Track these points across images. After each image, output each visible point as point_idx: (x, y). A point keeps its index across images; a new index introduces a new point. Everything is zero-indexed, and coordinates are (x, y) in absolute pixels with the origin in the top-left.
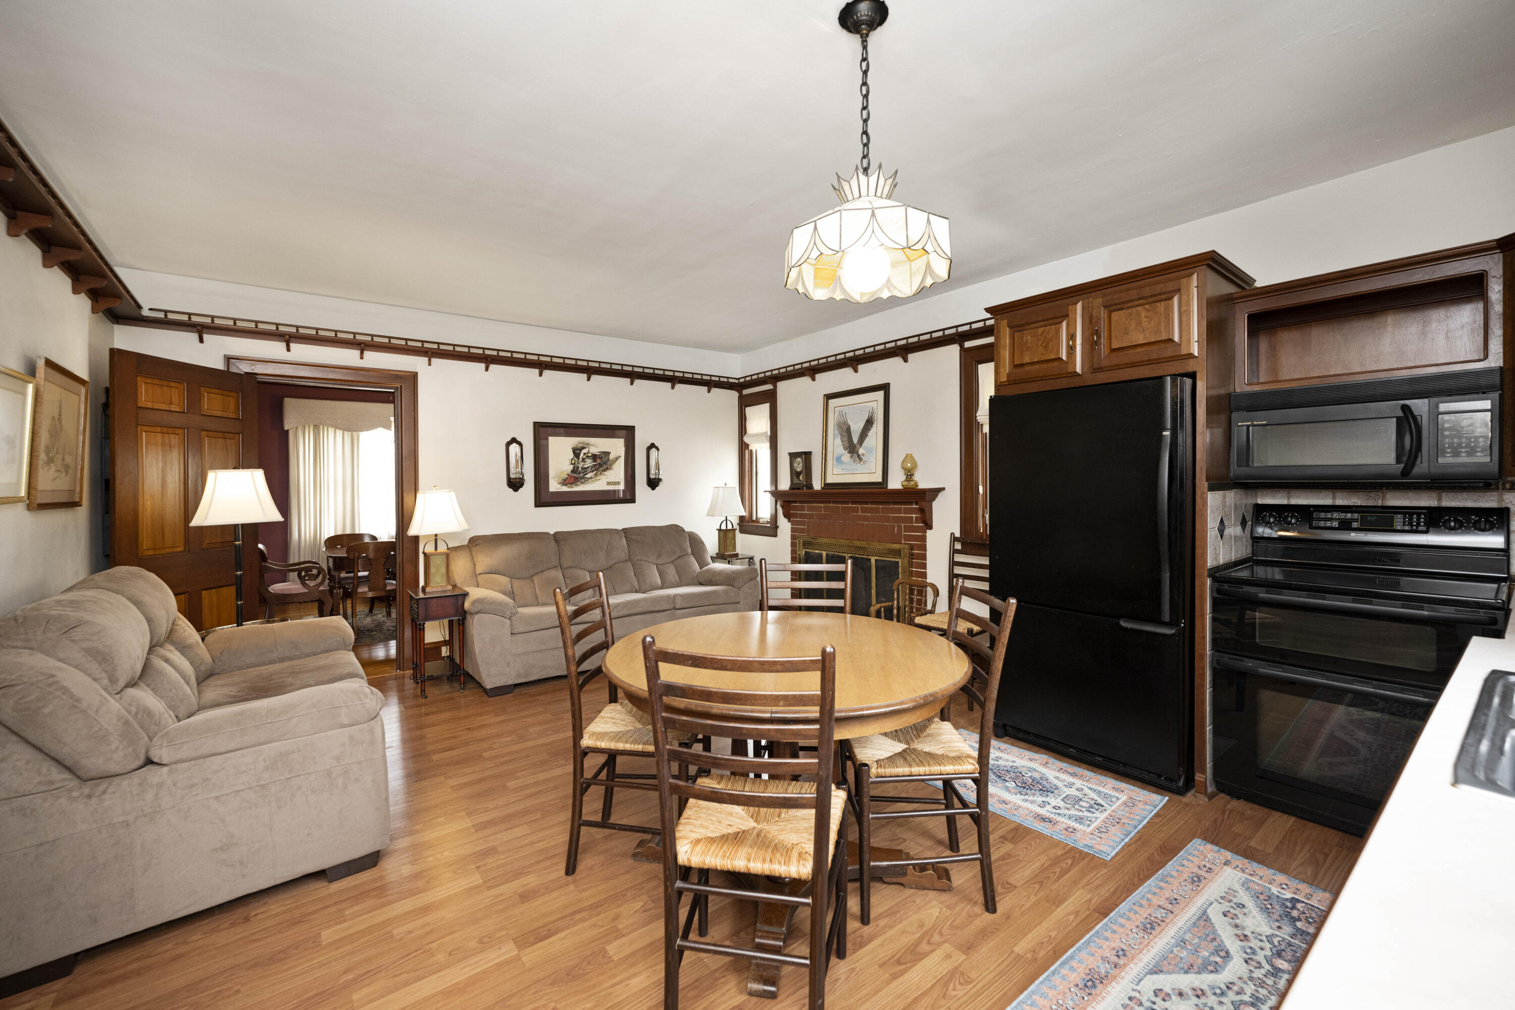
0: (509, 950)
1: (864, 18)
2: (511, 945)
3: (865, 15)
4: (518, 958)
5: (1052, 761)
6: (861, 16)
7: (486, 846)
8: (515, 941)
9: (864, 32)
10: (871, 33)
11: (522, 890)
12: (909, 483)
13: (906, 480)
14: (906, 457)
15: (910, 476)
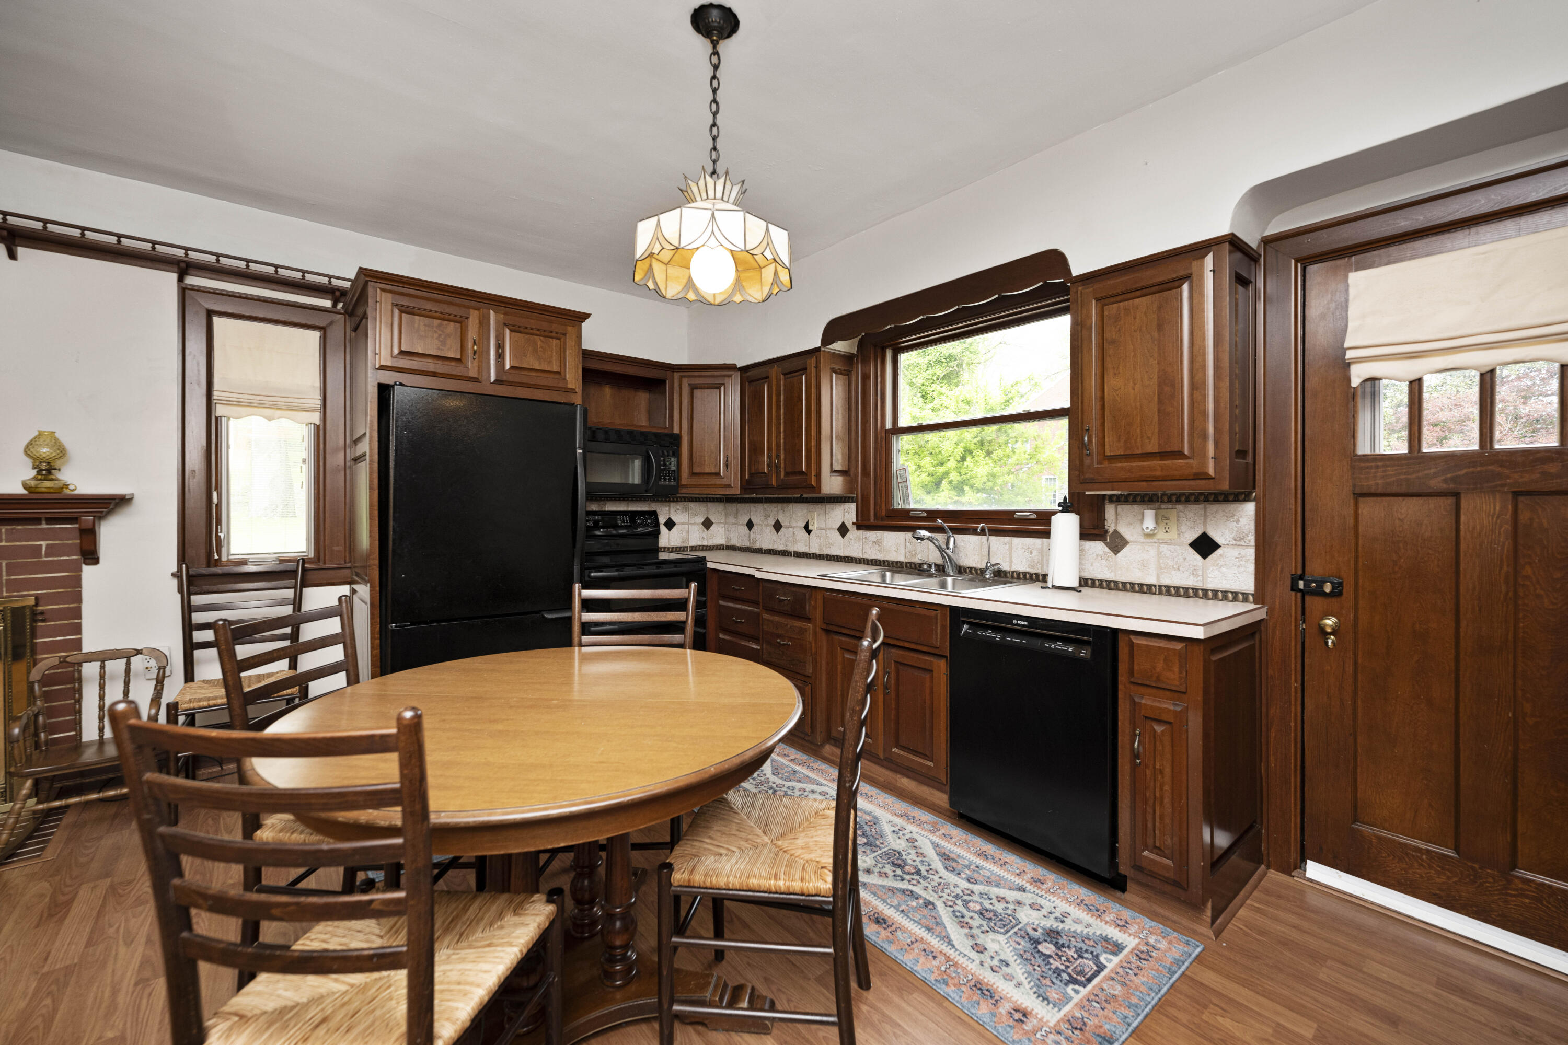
1: (716, 24)
3: (716, 21)
6: (712, 21)
9: (715, 38)
10: (721, 42)
12: (47, 484)
13: (35, 478)
14: (40, 434)
15: (46, 469)
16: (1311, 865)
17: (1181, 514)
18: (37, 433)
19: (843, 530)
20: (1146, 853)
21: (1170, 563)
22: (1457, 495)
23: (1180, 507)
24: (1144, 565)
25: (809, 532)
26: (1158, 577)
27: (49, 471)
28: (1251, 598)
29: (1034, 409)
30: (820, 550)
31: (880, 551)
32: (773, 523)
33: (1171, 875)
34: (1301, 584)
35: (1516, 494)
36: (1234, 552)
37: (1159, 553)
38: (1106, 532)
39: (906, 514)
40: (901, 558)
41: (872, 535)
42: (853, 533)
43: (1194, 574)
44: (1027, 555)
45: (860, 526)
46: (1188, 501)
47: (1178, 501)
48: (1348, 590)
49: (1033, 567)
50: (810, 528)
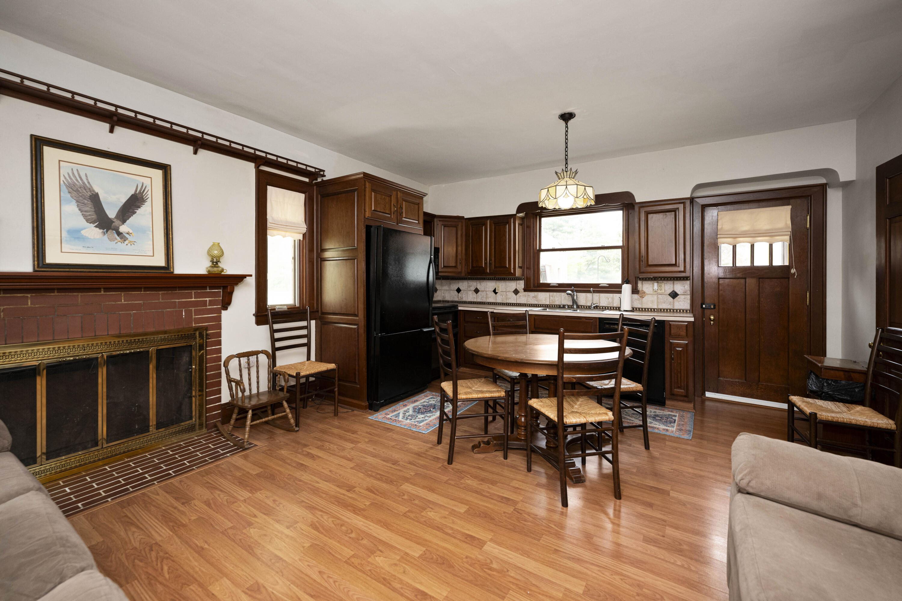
0: (673, 494)
1: (567, 117)
2: (671, 494)
4: (672, 490)
5: (405, 403)
7: (649, 546)
8: (669, 495)
9: (566, 121)
11: (649, 509)
12: (215, 269)
13: (211, 267)
14: (214, 245)
15: (215, 262)
16: (706, 393)
17: (666, 285)
18: (212, 244)
19: (516, 292)
20: (675, 390)
21: (662, 301)
22: (745, 278)
23: (665, 282)
24: (652, 302)
25: (496, 293)
26: (657, 306)
27: (217, 263)
28: (688, 311)
29: (606, 245)
30: (503, 301)
31: (537, 301)
32: (474, 289)
33: (684, 394)
34: (704, 306)
35: (759, 278)
36: (682, 297)
37: (658, 298)
38: (639, 291)
39: (548, 285)
40: (548, 303)
41: (532, 294)
42: (522, 293)
43: (670, 304)
44: (607, 300)
45: (525, 290)
46: (667, 280)
47: (664, 280)
48: (717, 307)
49: (609, 304)
50: (497, 291)
